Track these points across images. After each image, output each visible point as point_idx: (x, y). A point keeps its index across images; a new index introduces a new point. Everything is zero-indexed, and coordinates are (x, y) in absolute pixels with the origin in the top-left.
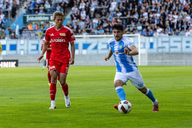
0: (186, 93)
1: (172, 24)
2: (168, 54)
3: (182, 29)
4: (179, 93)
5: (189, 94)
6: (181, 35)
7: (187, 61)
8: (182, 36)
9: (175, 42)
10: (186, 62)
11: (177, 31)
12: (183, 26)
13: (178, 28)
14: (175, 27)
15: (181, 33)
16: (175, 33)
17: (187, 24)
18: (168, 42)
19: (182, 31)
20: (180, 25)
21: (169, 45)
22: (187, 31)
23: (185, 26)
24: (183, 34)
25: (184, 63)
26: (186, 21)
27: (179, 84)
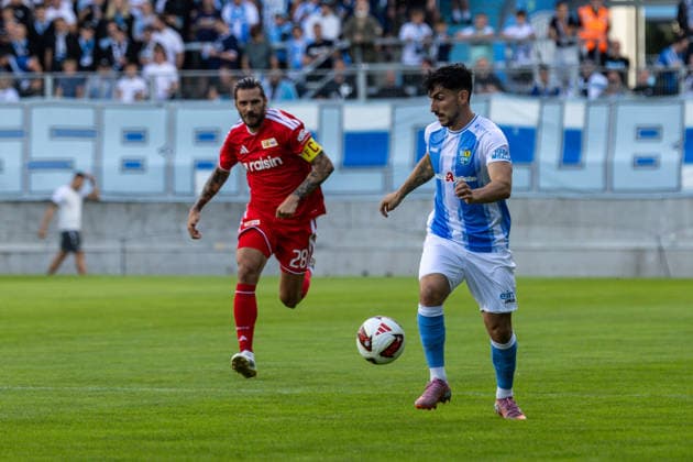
0: (145, 432)
1: (40, 27)
2: (17, 203)
3: (102, 57)
4: (103, 433)
5: (161, 439)
6: (94, 95)
7: (129, 246)
8: (99, 103)
9: (59, 133)
10: (124, 251)
11: (70, 69)
12: (104, 43)
13: (74, 51)
14: (61, 46)
15: (95, 81)
16: (56, 82)
17: (129, 33)
18: (19, 134)
19: (102, 72)
20: (87, 36)
21: (26, 151)
22: (132, 69)
23: (117, 44)
24: (106, 86)
25: (113, 261)
26: (125, 14)
27: (95, 381)
